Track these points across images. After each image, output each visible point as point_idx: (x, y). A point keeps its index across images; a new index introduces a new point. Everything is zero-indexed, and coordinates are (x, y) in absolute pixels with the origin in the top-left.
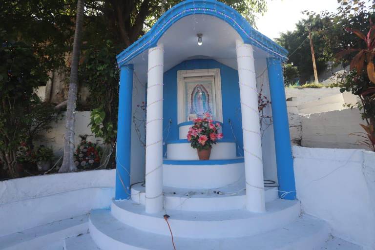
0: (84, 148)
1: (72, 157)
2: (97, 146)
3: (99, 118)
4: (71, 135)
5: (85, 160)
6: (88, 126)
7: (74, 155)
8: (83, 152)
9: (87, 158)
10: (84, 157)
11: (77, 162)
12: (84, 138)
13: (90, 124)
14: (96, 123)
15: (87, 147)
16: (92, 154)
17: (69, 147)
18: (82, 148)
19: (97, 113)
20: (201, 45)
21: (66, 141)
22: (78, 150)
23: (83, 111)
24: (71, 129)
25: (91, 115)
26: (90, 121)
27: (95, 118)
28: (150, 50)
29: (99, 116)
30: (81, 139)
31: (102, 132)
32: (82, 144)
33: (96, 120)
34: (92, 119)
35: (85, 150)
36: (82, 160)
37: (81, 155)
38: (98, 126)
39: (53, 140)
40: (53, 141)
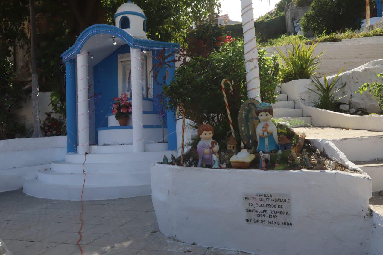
0: (49, 123)
1: (39, 128)
2: (59, 121)
3: (56, 99)
4: (37, 112)
5: (49, 131)
6: (49, 105)
7: (41, 127)
8: (48, 126)
9: (51, 130)
10: (49, 129)
11: (44, 133)
12: (49, 115)
13: (50, 104)
14: (54, 103)
15: (51, 121)
16: (55, 127)
17: (37, 121)
18: (47, 122)
19: (54, 95)
20: (116, 45)
21: (34, 117)
22: (44, 124)
23: (46, 92)
24: (37, 108)
25: (50, 97)
26: (50, 101)
27: (53, 99)
28: (78, 55)
29: (56, 97)
30: (47, 116)
31: (59, 110)
32: (47, 119)
33: (54, 100)
34: (51, 99)
35: (50, 124)
36: (47, 132)
37: (47, 128)
38: (56, 105)
39: (24, 117)
40: (24, 119)
